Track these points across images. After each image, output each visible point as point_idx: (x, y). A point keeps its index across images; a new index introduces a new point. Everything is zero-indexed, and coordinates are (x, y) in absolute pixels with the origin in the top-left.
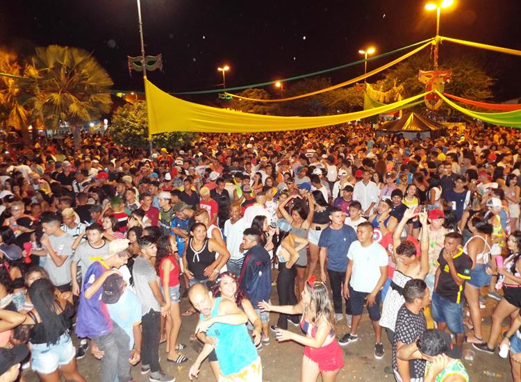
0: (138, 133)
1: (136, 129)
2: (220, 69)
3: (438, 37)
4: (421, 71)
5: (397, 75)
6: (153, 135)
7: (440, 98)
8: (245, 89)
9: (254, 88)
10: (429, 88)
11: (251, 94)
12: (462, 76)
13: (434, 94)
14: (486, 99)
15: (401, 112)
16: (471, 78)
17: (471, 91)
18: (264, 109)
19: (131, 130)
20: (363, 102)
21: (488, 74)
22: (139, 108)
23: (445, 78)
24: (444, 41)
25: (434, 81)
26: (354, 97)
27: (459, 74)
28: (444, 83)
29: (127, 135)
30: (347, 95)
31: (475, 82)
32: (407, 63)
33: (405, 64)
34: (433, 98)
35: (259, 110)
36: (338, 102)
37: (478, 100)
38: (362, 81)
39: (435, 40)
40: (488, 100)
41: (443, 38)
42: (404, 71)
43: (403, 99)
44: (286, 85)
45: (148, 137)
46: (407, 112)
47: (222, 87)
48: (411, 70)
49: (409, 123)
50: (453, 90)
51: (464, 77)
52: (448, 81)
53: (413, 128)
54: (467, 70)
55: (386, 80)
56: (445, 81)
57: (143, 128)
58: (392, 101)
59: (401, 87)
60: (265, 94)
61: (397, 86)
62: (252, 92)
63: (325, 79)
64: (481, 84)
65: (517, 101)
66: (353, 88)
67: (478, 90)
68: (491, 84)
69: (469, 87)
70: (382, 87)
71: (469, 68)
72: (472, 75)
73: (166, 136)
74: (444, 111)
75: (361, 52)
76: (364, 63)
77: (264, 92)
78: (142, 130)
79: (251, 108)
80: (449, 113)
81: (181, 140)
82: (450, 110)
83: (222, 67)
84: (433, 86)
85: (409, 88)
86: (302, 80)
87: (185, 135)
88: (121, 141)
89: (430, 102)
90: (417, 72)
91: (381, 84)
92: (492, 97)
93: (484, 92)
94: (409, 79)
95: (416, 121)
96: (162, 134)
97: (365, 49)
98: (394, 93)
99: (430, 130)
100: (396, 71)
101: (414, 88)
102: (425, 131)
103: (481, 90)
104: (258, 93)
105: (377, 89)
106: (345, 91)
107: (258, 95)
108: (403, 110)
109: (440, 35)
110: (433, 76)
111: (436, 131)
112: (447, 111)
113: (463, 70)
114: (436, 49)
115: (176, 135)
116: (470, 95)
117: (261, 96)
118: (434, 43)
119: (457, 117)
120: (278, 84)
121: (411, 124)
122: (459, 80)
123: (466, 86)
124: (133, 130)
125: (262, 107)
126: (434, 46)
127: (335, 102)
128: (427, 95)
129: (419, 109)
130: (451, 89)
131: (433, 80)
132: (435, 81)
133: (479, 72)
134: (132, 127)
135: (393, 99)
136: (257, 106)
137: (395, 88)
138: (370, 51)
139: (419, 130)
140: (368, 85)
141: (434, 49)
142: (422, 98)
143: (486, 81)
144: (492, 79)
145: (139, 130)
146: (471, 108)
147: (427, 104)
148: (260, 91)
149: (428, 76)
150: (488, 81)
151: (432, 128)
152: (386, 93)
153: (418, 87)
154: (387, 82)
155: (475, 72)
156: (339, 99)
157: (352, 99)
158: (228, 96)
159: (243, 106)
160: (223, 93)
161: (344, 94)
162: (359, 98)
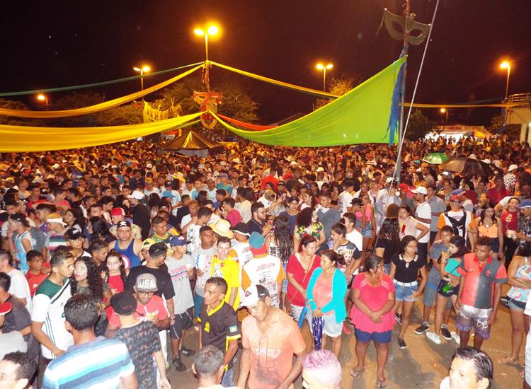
3: (207, 61)
4: (196, 92)
5: (174, 95)
7: (215, 118)
10: (204, 108)
13: (209, 114)
15: (180, 130)
17: (240, 114)
21: (253, 99)
23: (217, 100)
24: (213, 65)
26: (133, 115)
27: (230, 98)
28: (216, 104)
30: (125, 112)
31: (243, 106)
32: (183, 84)
33: (181, 85)
34: (208, 118)
36: (116, 119)
37: (246, 121)
38: (139, 99)
39: (207, 64)
40: (254, 122)
41: (212, 63)
42: (180, 91)
44: (51, 96)
46: (186, 130)
48: (187, 91)
49: (188, 142)
50: (222, 111)
51: (234, 100)
52: (220, 103)
53: (193, 146)
54: (235, 94)
55: (164, 99)
56: (217, 102)
58: (171, 116)
59: (179, 106)
61: (174, 105)
62: (4, 104)
63: (98, 94)
64: (248, 109)
66: (130, 106)
68: (255, 108)
69: (238, 110)
70: (159, 106)
71: (237, 93)
74: (219, 130)
75: (136, 69)
80: (224, 132)
82: (224, 130)
84: (207, 106)
85: (187, 108)
89: (206, 122)
90: (192, 94)
91: (160, 103)
92: (256, 119)
93: (251, 115)
94: (186, 99)
95: (195, 139)
97: (139, 67)
98: (173, 112)
99: (208, 148)
100: (173, 91)
102: (204, 149)
103: (248, 113)
105: (156, 108)
106: (122, 108)
108: (182, 129)
109: (210, 59)
110: (206, 97)
111: (213, 149)
112: (222, 131)
114: (207, 72)
116: (240, 117)
118: (203, 66)
119: (230, 136)
120: (41, 97)
121: (190, 142)
122: (230, 103)
126: (204, 69)
127: (113, 119)
128: (203, 115)
129: (196, 127)
130: (224, 111)
131: (206, 101)
132: (208, 102)
133: (246, 97)
137: (173, 107)
138: (145, 70)
139: (198, 147)
140: (146, 103)
141: (205, 72)
142: (198, 118)
144: (255, 104)
146: (241, 128)
147: (203, 123)
148: (15, 103)
149: (201, 97)
150: (253, 105)
151: (211, 146)
152: (164, 112)
153: (195, 107)
154: (165, 102)
155: (242, 96)
156: (116, 117)
157: (130, 117)
161: (121, 111)
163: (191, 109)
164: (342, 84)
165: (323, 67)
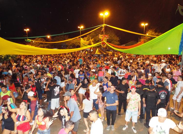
2: (25, 30)
3: (104, 24)
4: (100, 35)
5: (91, 36)
7: (105, 44)
8: (36, 38)
9: (39, 38)
10: (102, 40)
11: (38, 40)
12: (110, 37)
13: (104, 42)
14: (118, 44)
15: (92, 48)
16: (113, 38)
18: (43, 46)
28: (107, 39)
30: (75, 41)
33: (93, 32)
34: (104, 43)
35: (42, 46)
39: (104, 25)
40: (118, 45)
41: (106, 25)
42: (93, 34)
43: (93, 44)
44: (52, 37)
46: (95, 48)
47: (26, 37)
49: (97, 52)
50: (109, 41)
53: (99, 53)
54: (112, 35)
56: (107, 38)
59: (93, 40)
60: (44, 40)
61: (91, 39)
62: (39, 39)
63: (66, 36)
64: (116, 40)
65: (125, 45)
66: (76, 39)
68: (119, 40)
69: (113, 40)
71: (112, 34)
73: (3, 57)
74: (106, 48)
75: (79, 27)
76: (80, 31)
77: (44, 39)
79: (39, 45)
80: (108, 48)
81: (10, 58)
82: (108, 47)
83: (26, 29)
84: (103, 40)
85: (95, 40)
86: (58, 36)
87: (12, 56)
90: (98, 35)
91: (86, 38)
93: (117, 42)
94: (95, 37)
95: (99, 51)
97: (80, 26)
98: (91, 42)
99: (104, 54)
100: (90, 34)
103: (116, 42)
105: (85, 40)
107: (41, 41)
109: (105, 24)
110: (103, 37)
113: (111, 35)
115: (8, 56)
116: (113, 43)
118: (103, 26)
119: (110, 49)
120: (49, 37)
121: (98, 52)
122: (110, 38)
125: (43, 45)
126: (103, 27)
127: (71, 44)
128: (102, 43)
129: (99, 47)
132: (104, 38)
133: (116, 36)
135: (90, 44)
136: (41, 45)
137: (90, 40)
138: (82, 27)
139: (101, 54)
140: (81, 38)
144: (119, 38)
146: (114, 47)
147: (102, 45)
148: (42, 39)
150: (118, 39)
151: (105, 54)
152: (88, 41)
154: (88, 38)
155: (114, 36)
156: (72, 43)
157: (76, 43)
158: (29, 41)
159: (35, 44)
160: (27, 39)
161: (73, 41)
162: (79, 43)
163: (97, 40)
164: (151, 31)
165: (144, 25)
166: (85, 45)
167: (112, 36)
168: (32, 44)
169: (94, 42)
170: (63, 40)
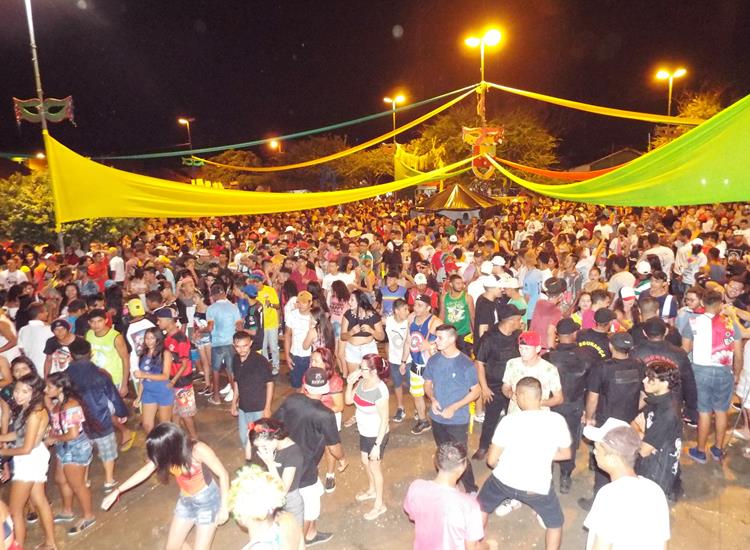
0: (39, 222)
1: (35, 215)
2: (182, 121)
3: (483, 83)
4: (465, 128)
5: (436, 132)
6: (66, 224)
7: (490, 164)
8: (222, 152)
9: (236, 150)
10: (477, 151)
11: (234, 158)
12: (518, 135)
13: (484, 159)
14: (550, 165)
15: (442, 182)
16: (529, 138)
17: (530, 155)
18: (252, 180)
19: (25, 216)
20: (393, 170)
21: (550, 133)
22: (39, 181)
23: (496, 138)
24: (491, 89)
25: (483, 140)
26: (382, 163)
27: (515, 132)
28: (495, 144)
29: (18, 224)
30: (371, 159)
31: (535, 143)
32: (449, 117)
33: (446, 118)
34: (482, 164)
35: (245, 181)
36: (359, 170)
37: (540, 166)
38: (390, 141)
39: (482, 87)
40: (552, 167)
41: (490, 85)
42: (445, 127)
43: (445, 166)
44: (285, 144)
45: (55, 227)
46: (449, 183)
47: (187, 148)
48: (454, 126)
49: (453, 200)
50: (508, 153)
51: (522, 136)
52: (500, 141)
53: (460, 205)
54: (524, 127)
55: (422, 139)
56: (496, 141)
57: (48, 214)
58: (430, 167)
59: (442, 149)
60: (253, 157)
61: (437, 147)
62: (234, 155)
63: (339, 137)
64: (542, 147)
65: (587, 167)
66: (378, 150)
67: (539, 154)
68: (555, 146)
69: (528, 151)
70: (417, 148)
71: (526, 124)
72: (530, 133)
73: (87, 226)
74: (498, 182)
75: (387, 100)
76: (392, 115)
77: (253, 155)
78: (46, 217)
79: (234, 179)
80: (505, 183)
81: (113, 230)
83: (185, 117)
84: (481, 148)
85: (453, 151)
86: (306, 138)
87: (122, 222)
88: (9, 234)
89: (479, 169)
90: (461, 130)
91: (416, 144)
92: (556, 162)
93: (547, 156)
94: (452, 138)
95: (462, 195)
96: (81, 222)
97: (391, 97)
98: (433, 157)
99: (480, 208)
100: (434, 127)
101: (458, 151)
102: (474, 209)
103: (543, 154)
104: (244, 157)
105: (411, 151)
106: (368, 154)
107: (244, 160)
108: (445, 181)
109: (487, 80)
110: (480, 135)
111: (487, 209)
112: (502, 181)
113: (519, 128)
114: (483, 98)
115: (105, 223)
116: (530, 160)
117: (248, 162)
118: (479, 90)
119: (515, 190)
120: (274, 144)
121: (456, 200)
122: (515, 140)
123: (525, 148)
124: (29, 217)
125: (249, 177)
126: (479, 94)
127: (356, 168)
128: (475, 160)
129: (466, 178)
130: (506, 152)
131: (481, 138)
132: (483, 142)
133: (540, 130)
134: (27, 212)
135: (432, 164)
136: (242, 176)
137: (433, 150)
138: (399, 100)
139: (467, 207)
140: (398, 145)
141: (479, 98)
142: (469, 164)
143: (547, 142)
144: (554, 139)
145: (40, 215)
147: (475, 171)
149: (474, 135)
150: (550, 142)
151: (485, 205)
152: (423, 157)
153: (464, 149)
154: (424, 142)
155: (534, 129)
156: (360, 166)
157: (378, 165)
158: (198, 162)
159: (221, 176)
160: (189, 156)
161: (368, 158)
162: (389, 164)
164: (702, 100)
165: (667, 75)
166: (410, 173)
167: (525, 131)
168: (211, 176)
169: (450, 158)
170: (328, 155)
